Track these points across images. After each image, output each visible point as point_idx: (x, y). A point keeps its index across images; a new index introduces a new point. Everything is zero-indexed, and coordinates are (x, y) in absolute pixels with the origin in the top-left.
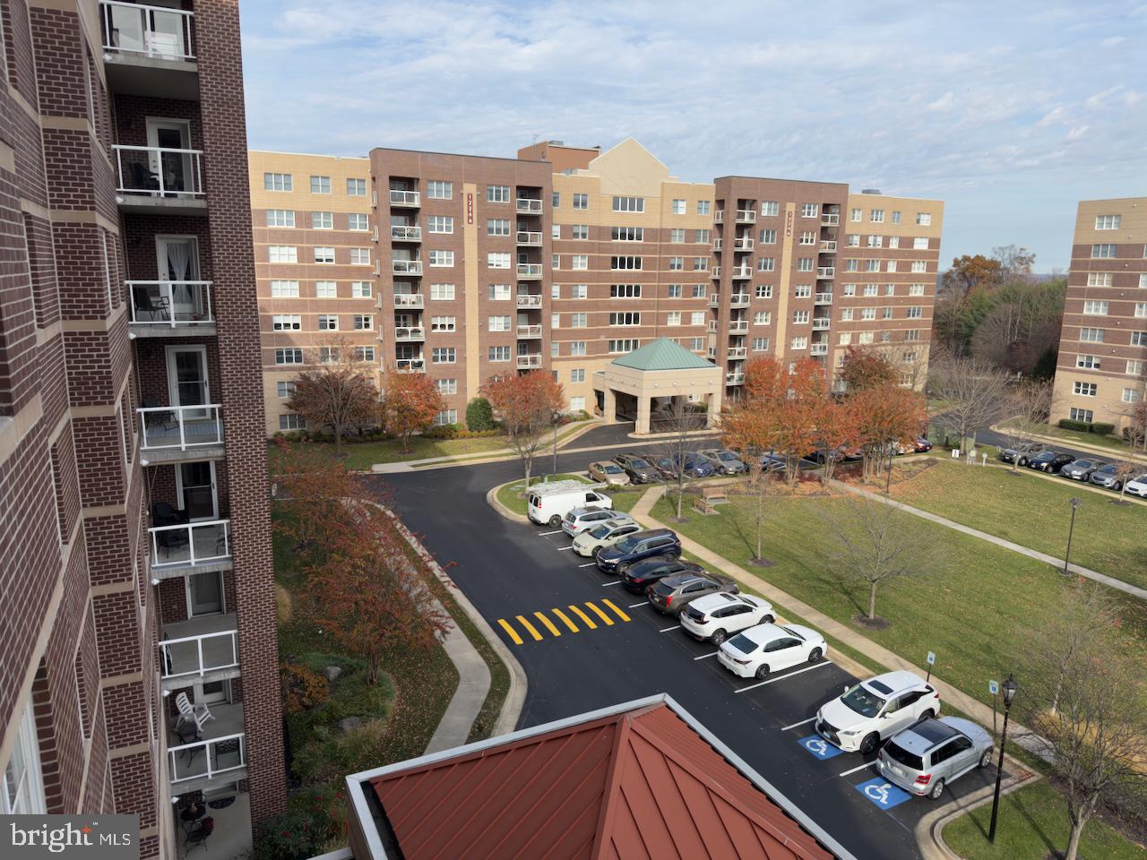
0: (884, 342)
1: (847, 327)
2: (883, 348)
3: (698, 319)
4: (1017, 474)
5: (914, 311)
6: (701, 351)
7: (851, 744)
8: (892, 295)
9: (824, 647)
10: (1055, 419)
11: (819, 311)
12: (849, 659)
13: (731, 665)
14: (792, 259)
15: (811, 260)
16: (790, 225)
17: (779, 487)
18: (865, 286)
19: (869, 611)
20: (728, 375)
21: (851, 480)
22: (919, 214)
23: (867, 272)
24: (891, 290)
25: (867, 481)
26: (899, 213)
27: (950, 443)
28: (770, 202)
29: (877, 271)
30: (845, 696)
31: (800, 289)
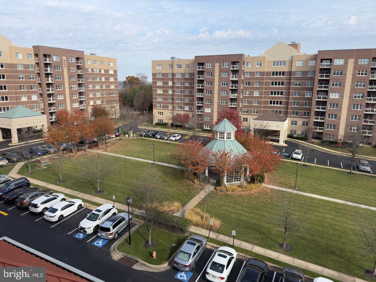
0: (104, 103)
1: (91, 99)
2: (104, 105)
3: (35, 98)
4: (144, 139)
5: (112, 93)
6: (38, 109)
7: (90, 231)
8: (105, 88)
9: (83, 204)
10: (154, 123)
11: (81, 94)
12: (91, 205)
13: (49, 219)
14: (68, 76)
15: (75, 76)
16: (65, 64)
17: (70, 154)
18: (95, 85)
19: (97, 188)
20: (50, 118)
21: (95, 148)
22: (109, 62)
23: (95, 81)
24: (104, 86)
25: (100, 148)
26: (103, 61)
27: (126, 133)
28: (56, 56)
29: (99, 80)
30: (87, 217)
31: (73, 86)
